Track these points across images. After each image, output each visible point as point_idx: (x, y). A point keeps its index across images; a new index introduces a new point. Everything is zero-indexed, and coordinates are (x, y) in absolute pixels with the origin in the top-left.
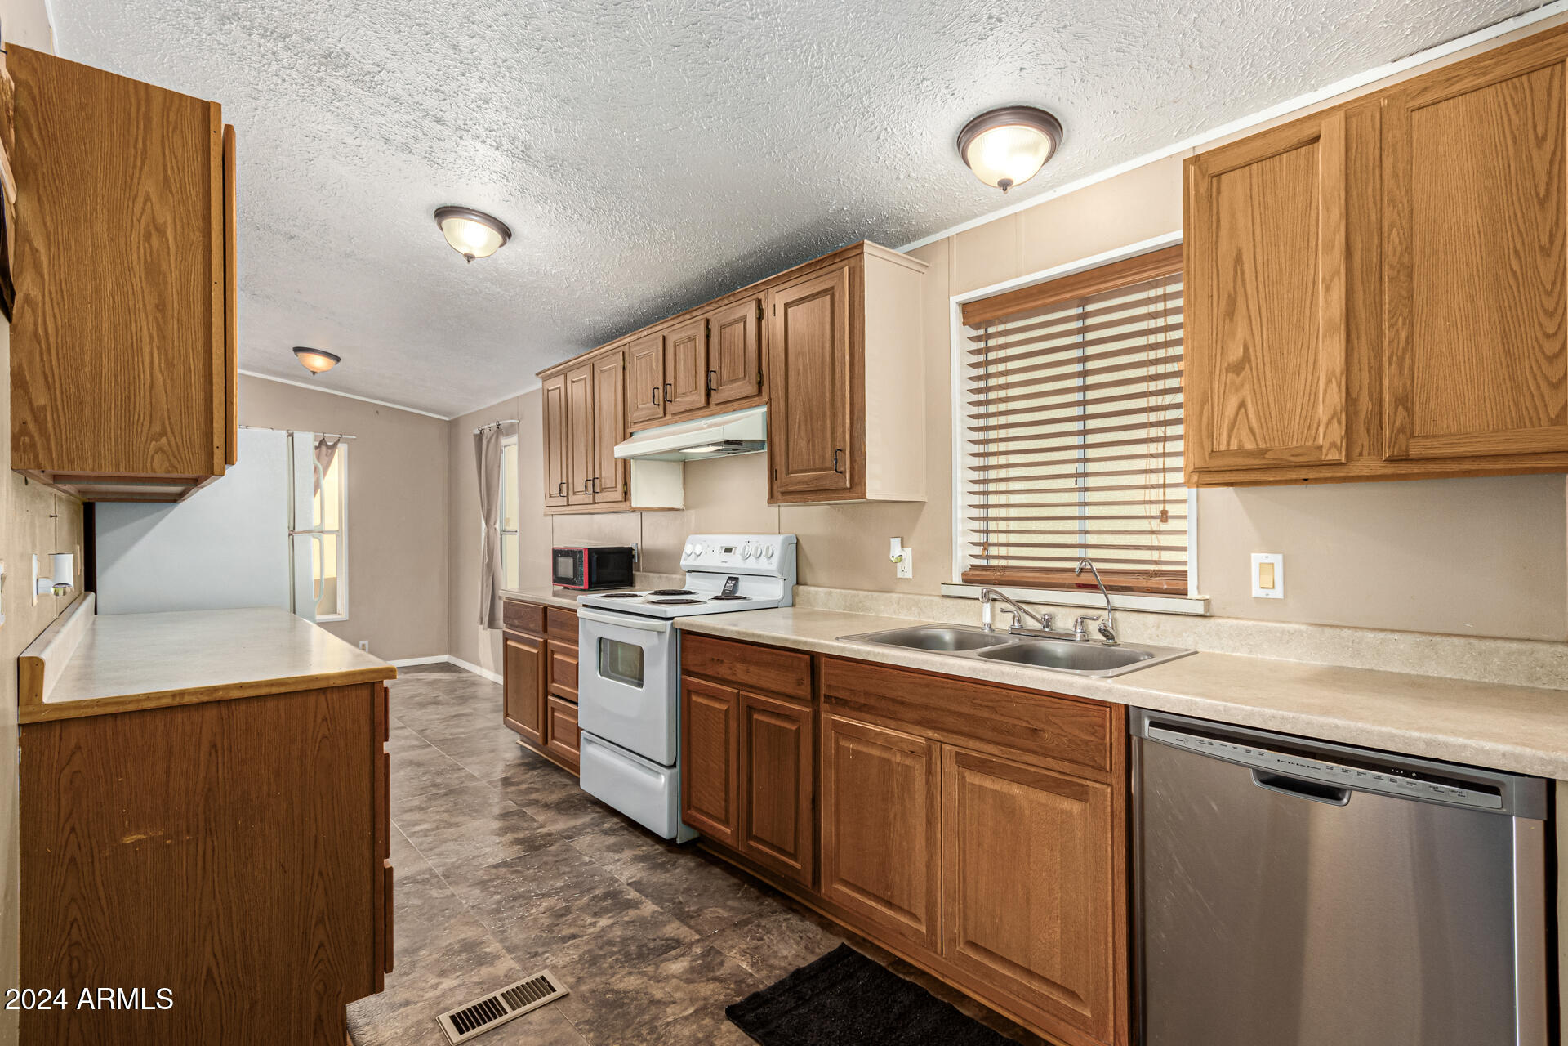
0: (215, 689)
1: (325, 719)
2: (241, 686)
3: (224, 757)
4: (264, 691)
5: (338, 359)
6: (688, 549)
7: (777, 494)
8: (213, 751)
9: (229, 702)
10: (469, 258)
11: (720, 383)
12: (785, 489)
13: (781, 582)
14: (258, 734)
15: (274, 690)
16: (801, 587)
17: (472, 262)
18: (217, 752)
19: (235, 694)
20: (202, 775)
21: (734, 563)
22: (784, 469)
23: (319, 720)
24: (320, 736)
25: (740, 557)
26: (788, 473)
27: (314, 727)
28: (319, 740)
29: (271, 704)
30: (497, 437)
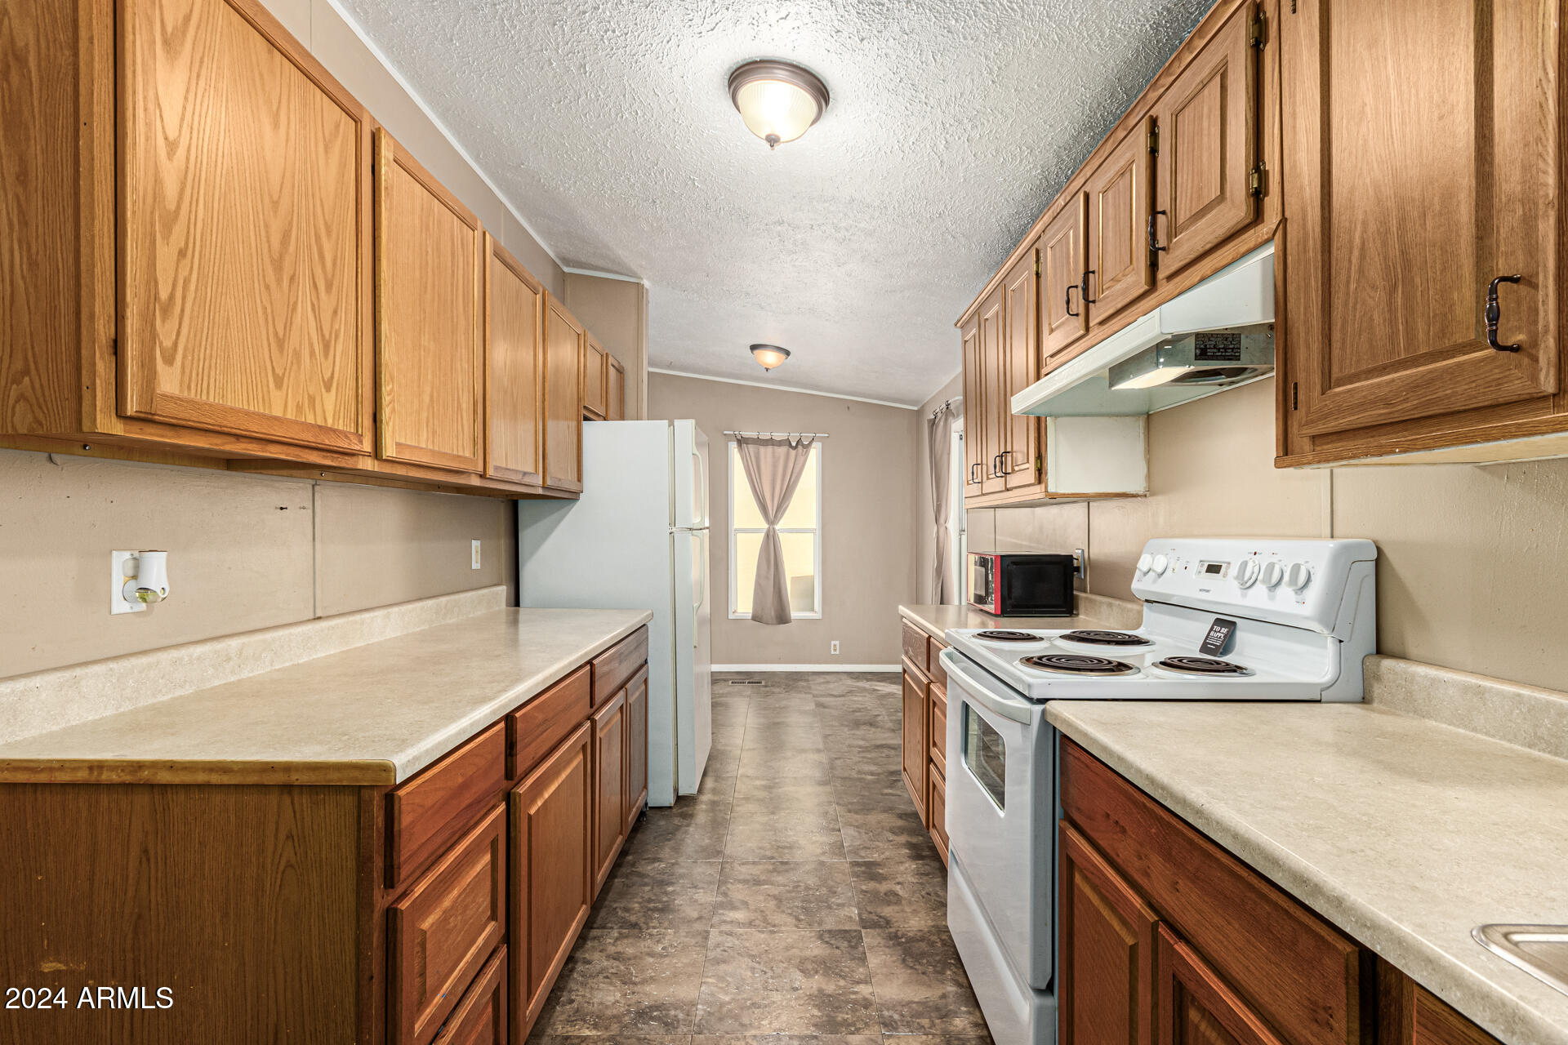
0: (139, 766)
1: (290, 836)
2: (171, 766)
3: (157, 871)
4: (201, 778)
5: (788, 353)
6: (1144, 563)
7: (1301, 442)
8: (144, 859)
9: (165, 787)
10: (772, 141)
11: (1173, 232)
12: (1321, 428)
13: (1331, 646)
14: (200, 843)
15: (215, 779)
16: (1387, 664)
17: (777, 147)
18: (148, 860)
19: (165, 777)
20: (130, 893)
21: (1225, 594)
22: (1316, 379)
23: (282, 836)
24: (283, 863)
25: (1236, 584)
26: (1328, 383)
27: (276, 845)
28: (281, 868)
29: (217, 798)
30: (946, 420)
